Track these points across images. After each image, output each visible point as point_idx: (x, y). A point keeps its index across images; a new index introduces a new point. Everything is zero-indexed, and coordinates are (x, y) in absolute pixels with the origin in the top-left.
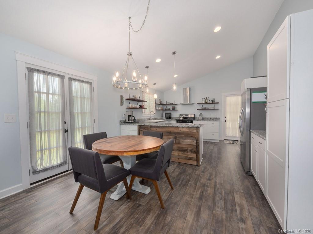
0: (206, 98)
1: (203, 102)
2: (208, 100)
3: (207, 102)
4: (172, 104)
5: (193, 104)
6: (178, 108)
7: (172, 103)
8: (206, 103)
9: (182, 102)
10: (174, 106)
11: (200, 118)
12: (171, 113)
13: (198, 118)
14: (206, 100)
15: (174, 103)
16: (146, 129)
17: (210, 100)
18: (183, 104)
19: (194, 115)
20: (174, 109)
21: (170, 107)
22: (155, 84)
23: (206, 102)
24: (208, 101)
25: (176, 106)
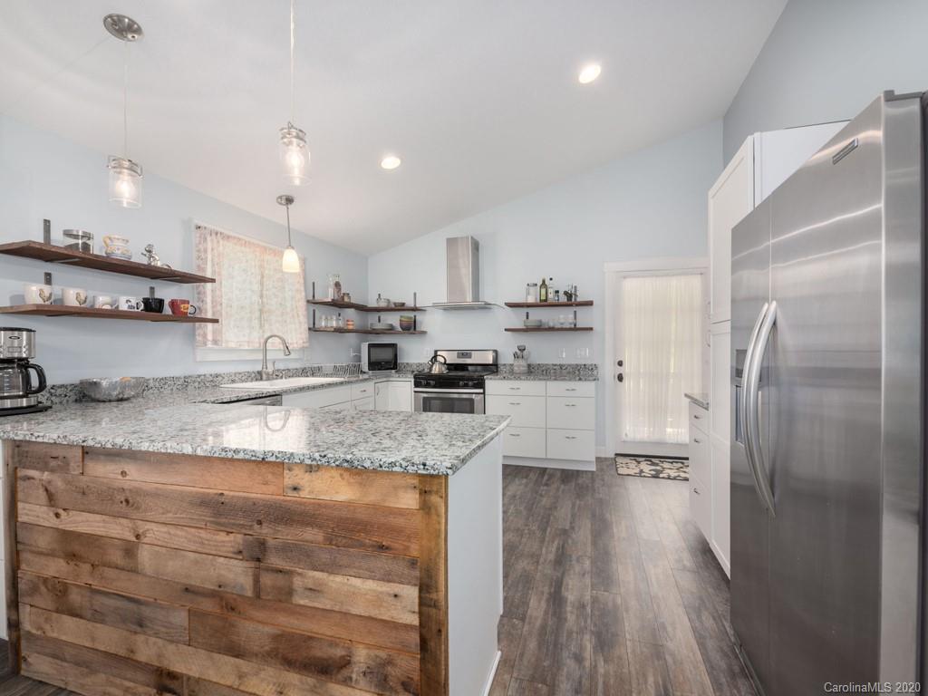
0: (544, 281)
1: (531, 300)
2: (550, 291)
3: (546, 300)
4: (400, 307)
5: (486, 307)
6: (428, 322)
7: (403, 304)
8: (544, 304)
9: (444, 299)
10: (411, 314)
11: (519, 366)
12: (394, 346)
13: (512, 365)
14: (543, 291)
15: (410, 304)
16: (52, 471)
17: (557, 292)
18: (449, 308)
19: (496, 351)
20: (411, 328)
21: (394, 319)
22: (289, 200)
23: (543, 298)
24: (551, 296)
25: (419, 317)
